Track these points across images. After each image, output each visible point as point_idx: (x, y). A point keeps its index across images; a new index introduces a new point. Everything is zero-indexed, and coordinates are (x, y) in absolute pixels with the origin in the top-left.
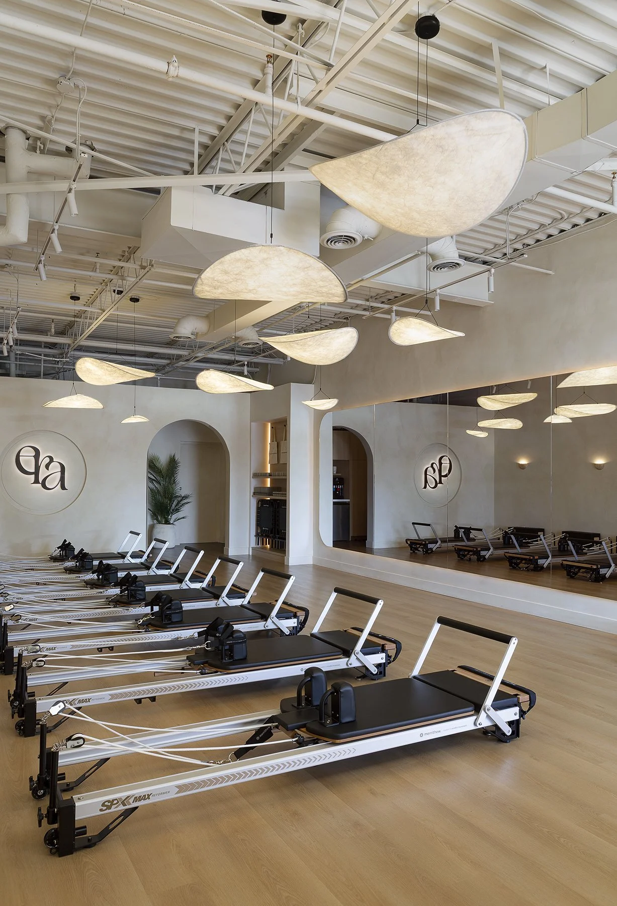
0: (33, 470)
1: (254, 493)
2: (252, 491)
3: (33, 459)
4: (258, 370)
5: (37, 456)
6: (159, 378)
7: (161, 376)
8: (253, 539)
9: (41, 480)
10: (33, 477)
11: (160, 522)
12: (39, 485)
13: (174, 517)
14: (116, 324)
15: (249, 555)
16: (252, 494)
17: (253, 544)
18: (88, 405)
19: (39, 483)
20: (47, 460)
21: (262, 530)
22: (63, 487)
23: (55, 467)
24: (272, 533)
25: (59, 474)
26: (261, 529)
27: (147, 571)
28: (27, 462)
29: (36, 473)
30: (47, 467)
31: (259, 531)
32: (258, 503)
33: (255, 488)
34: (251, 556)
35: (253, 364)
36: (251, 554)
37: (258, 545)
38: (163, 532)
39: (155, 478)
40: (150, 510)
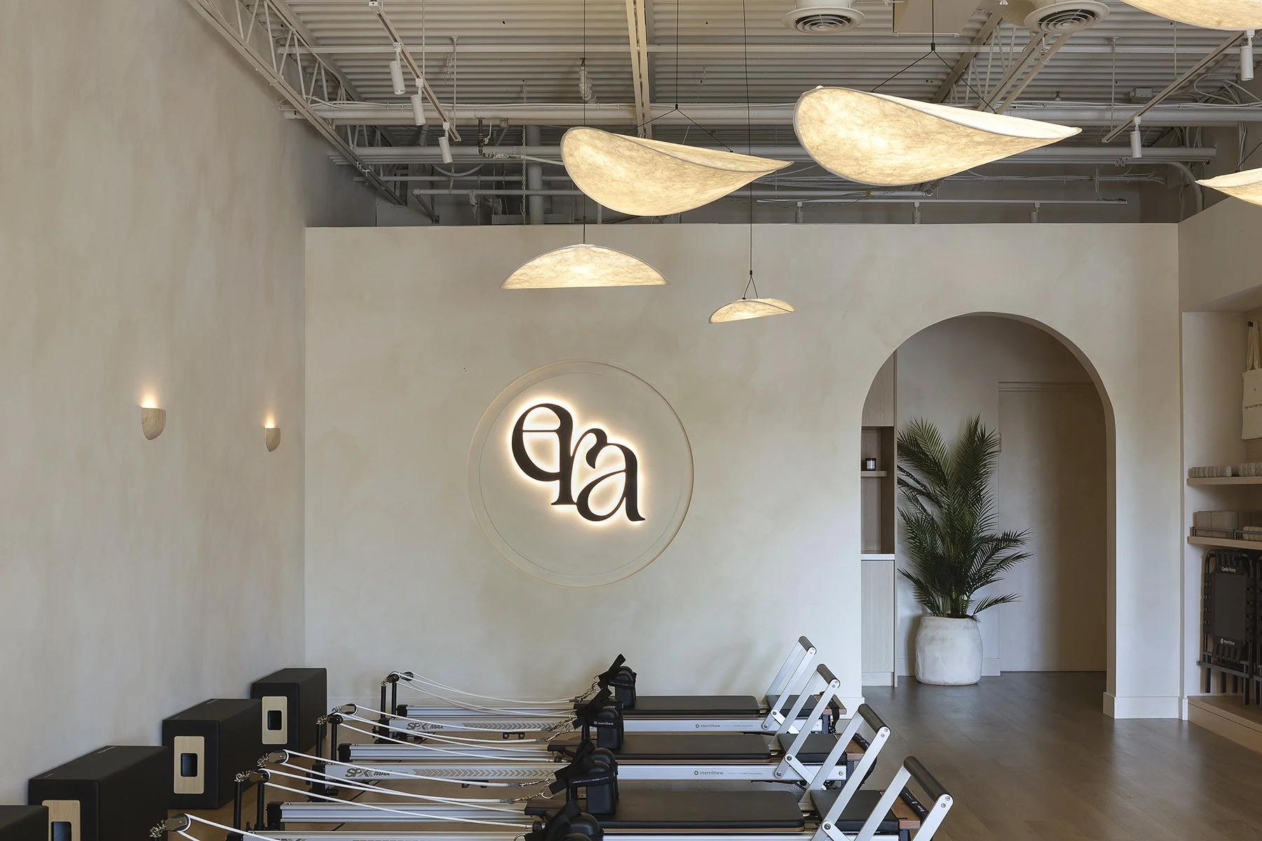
0: (554, 467)
1: (1194, 531)
2: (1189, 523)
3: (555, 439)
4: (1211, 152)
5: (565, 431)
6: (917, 205)
7: (921, 197)
8: (1194, 674)
9: (575, 494)
10: (555, 486)
11: (936, 611)
12: (572, 510)
13: (979, 595)
14: (742, 48)
15: (1180, 720)
16: (1187, 533)
17: (1193, 686)
18: (616, 274)
19: (571, 502)
20: (592, 440)
21: (1218, 646)
22: (633, 514)
23: (611, 460)
24: (1246, 659)
25: (621, 480)
26: (1216, 641)
27: (772, 768)
28: (542, 449)
29: (564, 476)
30: (591, 458)
31: (1210, 649)
32: (1207, 562)
33: (1196, 516)
34: (1185, 725)
35: (1198, 137)
36: (1185, 717)
37: (1208, 691)
38: (943, 640)
39: (922, 485)
40: (909, 576)
